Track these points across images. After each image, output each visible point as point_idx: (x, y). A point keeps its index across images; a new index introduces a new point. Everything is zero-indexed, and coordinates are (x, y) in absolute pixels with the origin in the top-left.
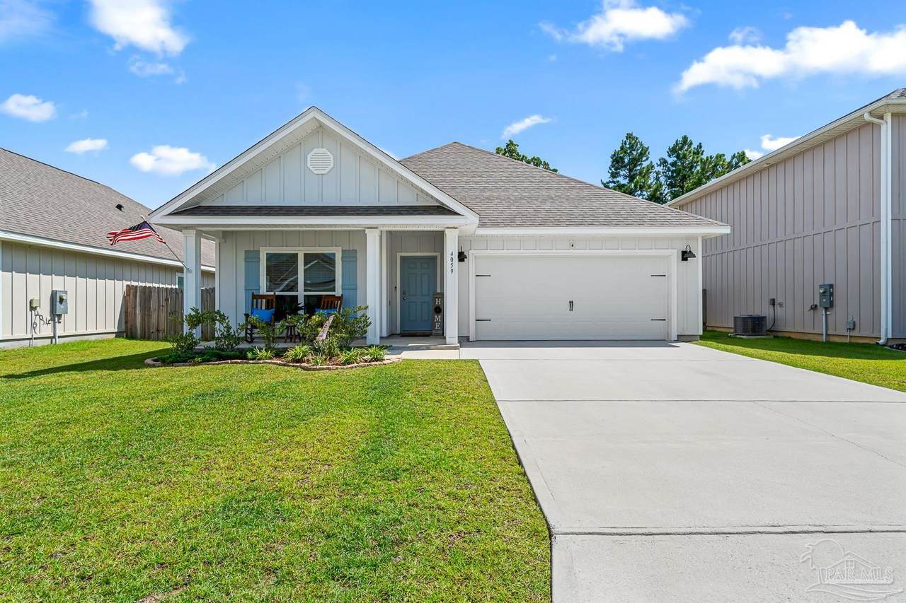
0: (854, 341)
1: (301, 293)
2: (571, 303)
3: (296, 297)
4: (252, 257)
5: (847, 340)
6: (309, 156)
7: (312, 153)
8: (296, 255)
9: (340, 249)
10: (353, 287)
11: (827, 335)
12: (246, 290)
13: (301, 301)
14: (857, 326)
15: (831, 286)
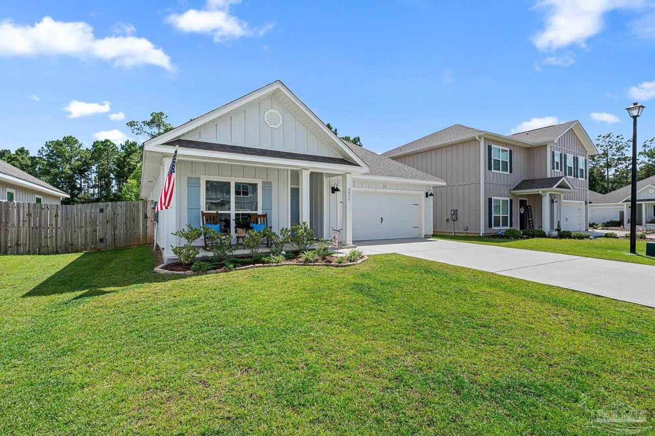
0: (467, 235)
1: (233, 212)
2: (382, 218)
3: (229, 214)
4: (193, 183)
5: (464, 235)
6: (266, 114)
7: (268, 112)
8: (229, 183)
9: (261, 180)
10: (270, 208)
11: (454, 233)
12: (188, 209)
13: (233, 217)
14: (469, 228)
15: (456, 210)
